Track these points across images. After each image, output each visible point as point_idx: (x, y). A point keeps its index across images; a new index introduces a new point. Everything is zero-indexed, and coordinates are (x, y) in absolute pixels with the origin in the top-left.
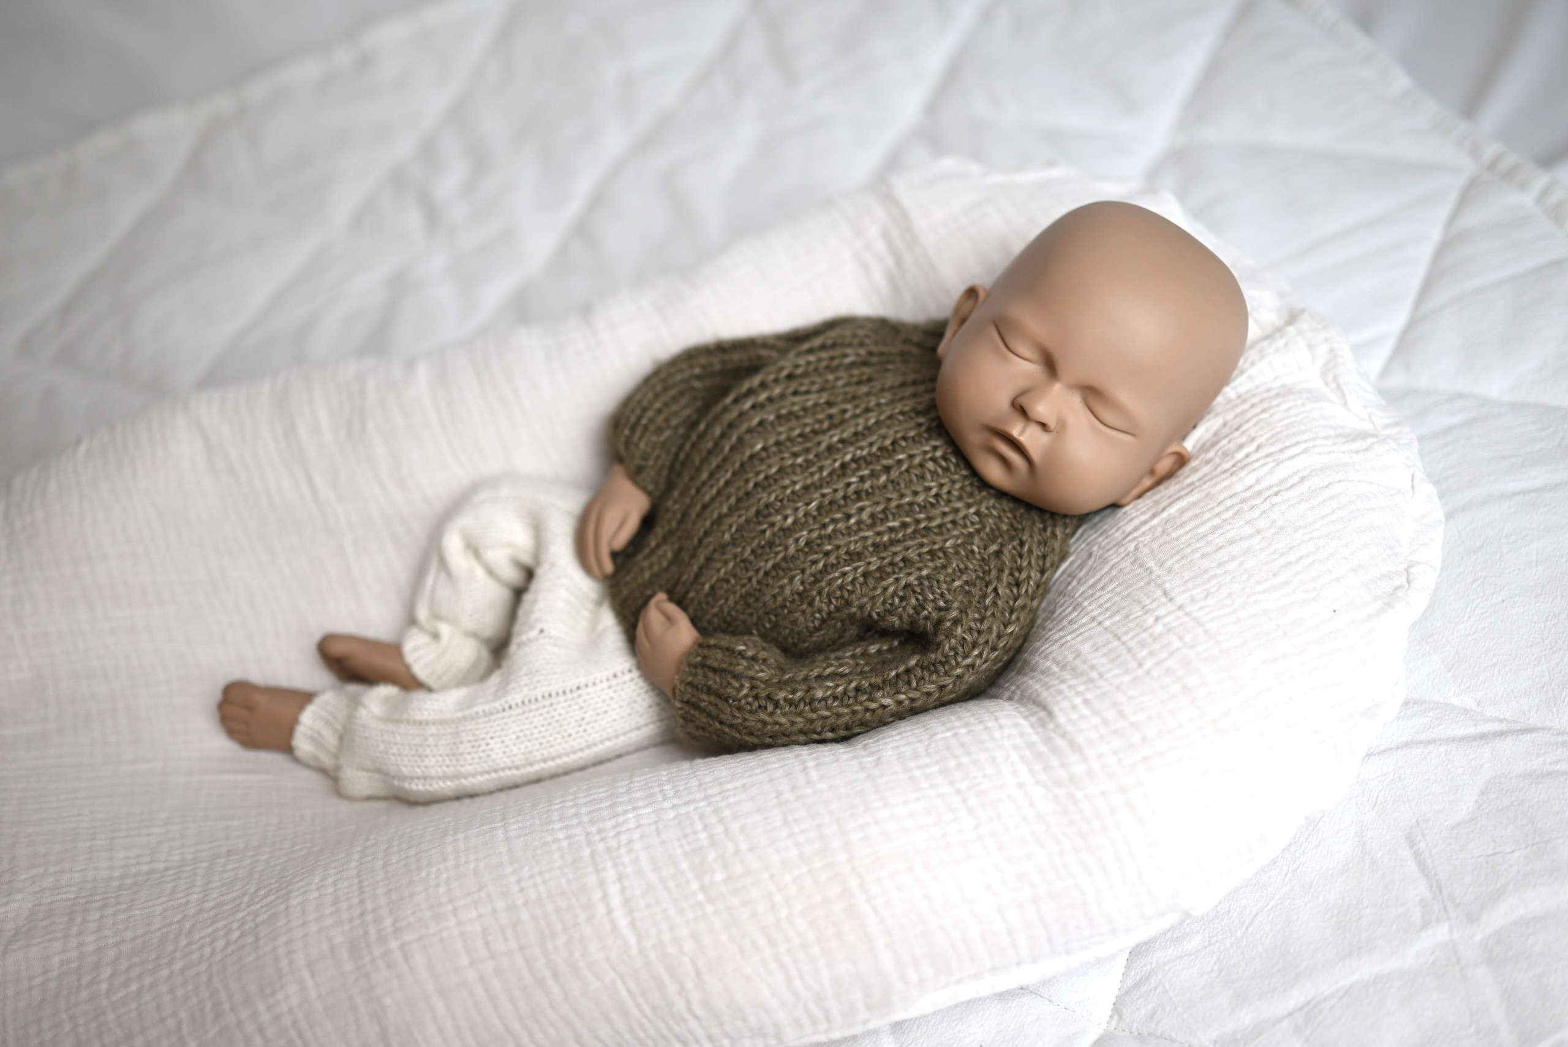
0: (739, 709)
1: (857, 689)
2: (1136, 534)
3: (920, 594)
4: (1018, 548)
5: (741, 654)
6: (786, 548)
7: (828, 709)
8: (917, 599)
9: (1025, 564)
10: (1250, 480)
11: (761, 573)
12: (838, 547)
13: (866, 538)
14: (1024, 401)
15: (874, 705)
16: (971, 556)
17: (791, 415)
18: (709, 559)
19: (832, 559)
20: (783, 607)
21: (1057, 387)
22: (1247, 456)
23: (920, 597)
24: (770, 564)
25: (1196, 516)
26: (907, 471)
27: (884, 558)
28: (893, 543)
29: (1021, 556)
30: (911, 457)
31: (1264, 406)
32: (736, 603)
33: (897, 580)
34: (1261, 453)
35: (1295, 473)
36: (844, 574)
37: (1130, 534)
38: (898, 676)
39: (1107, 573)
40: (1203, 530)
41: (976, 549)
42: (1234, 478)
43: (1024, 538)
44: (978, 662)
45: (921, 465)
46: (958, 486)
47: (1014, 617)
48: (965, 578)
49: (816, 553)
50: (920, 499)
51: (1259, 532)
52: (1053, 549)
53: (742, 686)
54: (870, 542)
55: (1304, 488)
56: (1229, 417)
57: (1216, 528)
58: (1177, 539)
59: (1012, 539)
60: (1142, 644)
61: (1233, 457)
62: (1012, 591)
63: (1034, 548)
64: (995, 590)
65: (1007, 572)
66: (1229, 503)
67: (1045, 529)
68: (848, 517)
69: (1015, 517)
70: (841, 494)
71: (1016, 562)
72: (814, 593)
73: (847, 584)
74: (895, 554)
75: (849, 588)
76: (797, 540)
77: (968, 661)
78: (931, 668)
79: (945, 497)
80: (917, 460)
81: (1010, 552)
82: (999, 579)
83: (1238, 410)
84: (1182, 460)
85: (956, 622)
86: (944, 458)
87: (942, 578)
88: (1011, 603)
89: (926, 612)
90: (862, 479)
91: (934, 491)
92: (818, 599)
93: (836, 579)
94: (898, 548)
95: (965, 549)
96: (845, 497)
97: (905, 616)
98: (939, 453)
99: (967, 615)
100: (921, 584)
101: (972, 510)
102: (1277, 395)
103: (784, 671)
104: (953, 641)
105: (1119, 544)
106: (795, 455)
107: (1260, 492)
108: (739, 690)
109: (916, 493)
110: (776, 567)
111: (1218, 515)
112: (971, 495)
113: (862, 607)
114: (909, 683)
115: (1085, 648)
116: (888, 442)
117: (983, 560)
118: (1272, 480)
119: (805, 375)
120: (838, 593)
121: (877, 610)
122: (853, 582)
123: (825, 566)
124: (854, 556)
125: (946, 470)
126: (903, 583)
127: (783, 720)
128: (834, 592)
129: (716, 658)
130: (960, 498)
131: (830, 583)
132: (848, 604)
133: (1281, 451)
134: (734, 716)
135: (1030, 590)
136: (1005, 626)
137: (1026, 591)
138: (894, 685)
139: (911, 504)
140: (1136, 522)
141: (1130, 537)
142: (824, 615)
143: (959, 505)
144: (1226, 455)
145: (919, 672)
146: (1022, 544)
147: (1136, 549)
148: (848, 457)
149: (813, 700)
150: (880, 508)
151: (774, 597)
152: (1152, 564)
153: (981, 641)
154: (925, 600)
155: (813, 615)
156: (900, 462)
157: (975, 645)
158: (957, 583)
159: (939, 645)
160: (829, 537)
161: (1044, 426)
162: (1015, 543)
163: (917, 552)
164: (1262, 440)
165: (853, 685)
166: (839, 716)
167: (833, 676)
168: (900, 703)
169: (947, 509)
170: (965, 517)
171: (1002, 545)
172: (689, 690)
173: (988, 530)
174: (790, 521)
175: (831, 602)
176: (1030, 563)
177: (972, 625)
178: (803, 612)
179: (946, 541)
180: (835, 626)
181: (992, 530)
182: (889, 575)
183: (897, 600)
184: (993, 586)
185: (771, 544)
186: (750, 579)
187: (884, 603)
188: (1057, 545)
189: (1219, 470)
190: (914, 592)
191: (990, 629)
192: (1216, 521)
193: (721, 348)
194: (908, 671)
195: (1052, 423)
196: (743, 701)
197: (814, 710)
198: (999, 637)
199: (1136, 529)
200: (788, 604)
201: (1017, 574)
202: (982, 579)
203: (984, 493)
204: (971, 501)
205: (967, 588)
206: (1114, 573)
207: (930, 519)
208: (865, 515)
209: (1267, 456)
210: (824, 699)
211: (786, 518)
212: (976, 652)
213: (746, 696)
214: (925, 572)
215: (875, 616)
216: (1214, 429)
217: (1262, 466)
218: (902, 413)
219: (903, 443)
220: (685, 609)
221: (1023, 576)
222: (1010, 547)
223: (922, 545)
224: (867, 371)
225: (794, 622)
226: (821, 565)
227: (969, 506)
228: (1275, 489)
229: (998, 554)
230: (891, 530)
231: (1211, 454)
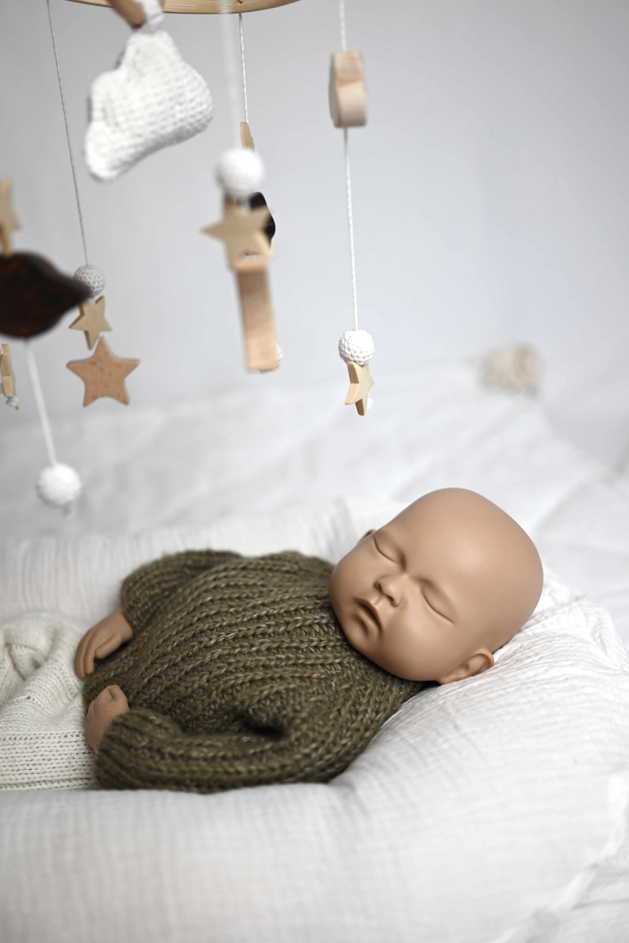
0: (137, 756)
1: (224, 758)
2: (446, 696)
3: (285, 699)
4: (363, 691)
5: (151, 722)
6: (204, 657)
7: (198, 766)
8: (282, 703)
9: (365, 701)
10: (531, 674)
11: (183, 673)
12: (238, 662)
13: (259, 660)
14: (382, 582)
15: (231, 770)
16: (328, 687)
17: (236, 586)
18: (153, 663)
19: (232, 668)
20: (191, 697)
21: (405, 577)
22: (532, 662)
23: (285, 702)
24: (191, 667)
25: (489, 688)
26: (300, 628)
27: (267, 674)
28: (276, 666)
29: (363, 696)
30: (305, 620)
31: (549, 639)
32: (162, 693)
33: (272, 687)
34: (541, 661)
35: (562, 675)
36: (237, 678)
37: (442, 696)
38: (254, 754)
39: (420, 716)
40: (492, 695)
41: (333, 684)
42: (519, 672)
43: (369, 685)
44: (314, 755)
45: (310, 626)
46: (332, 644)
47: (349, 734)
48: (320, 697)
49: (223, 662)
50: (304, 646)
51: (529, 702)
52: (387, 699)
53: (143, 740)
54: (261, 663)
55: (567, 684)
56: (525, 643)
57: (501, 696)
58: (472, 699)
59: (360, 684)
60: (431, 754)
61: (522, 662)
62: (351, 716)
63: (374, 694)
64: (339, 711)
65: (350, 702)
66: (513, 684)
67: (385, 686)
68: (252, 646)
69: (367, 673)
70: (251, 632)
71: (359, 699)
72: (214, 688)
73: (238, 685)
74: (276, 672)
75: (238, 688)
76: (213, 654)
77: (307, 751)
78: (279, 751)
79: (321, 649)
80: (308, 622)
81: (357, 691)
82: (343, 705)
83: (533, 640)
84: (488, 664)
85: (304, 721)
86: (327, 625)
87: (303, 692)
88: (349, 725)
89: (285, 712)
90: (269, 626)
91: (314, 644)
92: (215, 693)
93: (231, 680)
94: (280, 670)
95: (326, 683)
96: (254, 635)
97: (271, 713)
98: (324, 621)
99: (313, 718)
100: (287, 693)
101: (337, 661)
102: (559, 636)
103: (175, 736)
104: (299, 734)
105: (434, 701)
106: (230, 607)
107: (535, 681)
108: (139, 742)
109: (302, 642)
110: (194, 669)
111: (504, 689)
112: (339, 652)
113: (242, 702)
114: (260, 760)
115: (392, 755)
116: (292, 609)
117: (337, 691)
118: (547, 676)
119: (254, 569)
120: (230, 691)
121: (253, 707)
122: (243, 683)
123: (226, 672)
124: (246, 668)
125: (326, 633)
126: (275, 690)
127: (164, 768)
128: (227, 689)
129: (133, 722)
130: (331, 652)
131: (226, 682)
132: (234, 699)
133: (555, 662)
134: (131, 761)
135: (365, 721)
136: (341, 738)
137: (362, 720)
138: (250, 759)
139: (297, 648)
140: (449, 690)
141: (442, 697)
142: (217, 706)
143: (330, 656)
144: (517, 661)
145: (270, 754)
146: (366, 689)
147: (444, 703)
148: (264, 613)
149: (190, 758)
150: (275, 645)
151: (187, 688)
152: (452, 711)
153: (320, 738)
154: (288, 703)
155: (209, 705)
156: (297, 621)
157: (314, 741)
158: (313, 699)
159: (288, 736)
160: (235, 655)
161: (391, 599)
162: (362, 688)
163: (292, 675)
164: (544, 655)
165: (221, 754)
166: (204, 772)
167: (209, 746)
168: (250, 772)
169: (320, 656)
170: (331, 664)
171: (352, 686)
172: (108, 741)
173: (345, 675)
174: (213, 642)
175: (223, 697)
176: (368, 701)
177: (317, 727)
178: (203, 701)
179: (314, 673)
180: (221, 718)
181: (348, 676)
182: (267, 684)
183: (268, 703)
184: (338, 707)
185: (195, 655)
186: (175, 676)
187: (259, 702)
188: (391, 699)
189: (511, 668)
190: (282, 698)
191: (328, 734)
192: (502, 692)
193: (209, 554)
194: (263, 752)
195: (397, 600)
196: (140, 752)
197: (187, 765)
198: (334, 743)
199: (447, 693)
200: (195, 695)
201: (358, 707)
202: (332, 702)
203: (349, 653)
204: (338, 655)
205: (319, 704)
206: (425, 715)
207: (307, 659)
208: (263, 648)
209: (545, 663)
210: (197, 759)
211: (211, 639)
212: (314, 746)
213: (143, 747)
214: (292, 686)
215: (251, 711)
216: (514, 649)
217: (541, 667)
218: (308, 597)
219: (303, 612)
220: (127, 694)
221: (362, 708)
222: (357, 688)
223: (296, 672)
224: (295, 577)
225: (195, 708)
226: (223, 671)
227: (336, 658)
228: (547, 681)
229: (347, 690)
230: (278, 659)
231: (509, 661)
